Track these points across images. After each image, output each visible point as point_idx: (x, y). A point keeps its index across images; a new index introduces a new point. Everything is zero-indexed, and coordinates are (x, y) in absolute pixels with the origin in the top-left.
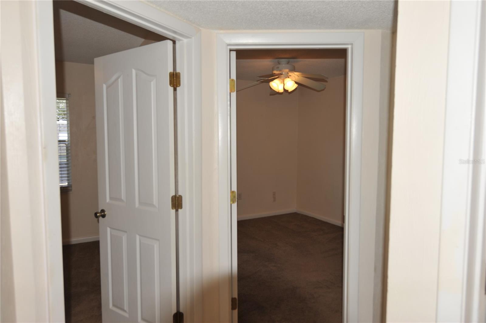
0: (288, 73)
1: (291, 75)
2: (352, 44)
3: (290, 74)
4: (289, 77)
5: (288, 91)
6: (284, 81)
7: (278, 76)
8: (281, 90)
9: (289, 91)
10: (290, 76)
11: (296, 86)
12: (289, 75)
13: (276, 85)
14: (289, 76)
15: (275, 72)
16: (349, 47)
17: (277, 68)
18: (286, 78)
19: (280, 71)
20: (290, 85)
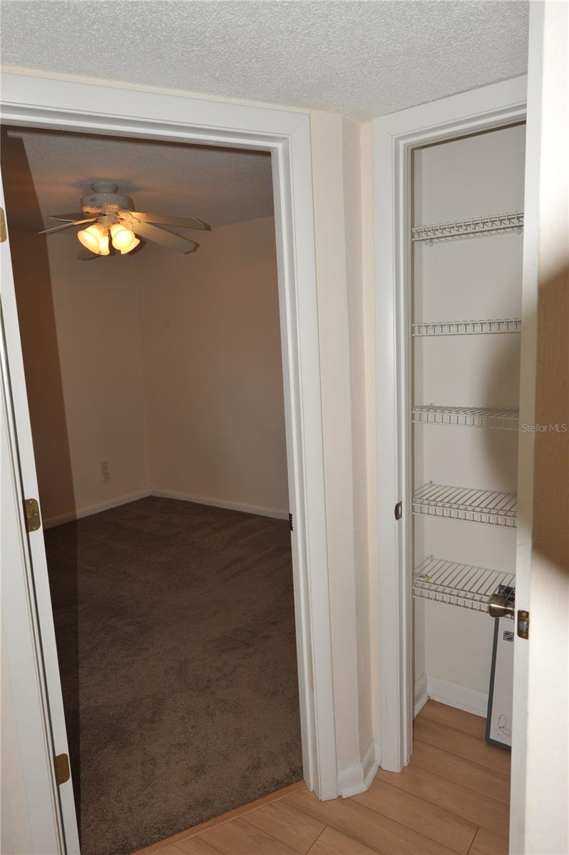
0: (117, 213)
1: (124, 218)
2: (283, 139)
3: (122, 215)
4: (119, 223)
5: (120, 251)
6: (109, 231)
7: (96, 220)
8: (105, 250)
9: (123, 253)
10: (122, 219)
11: (137, 242)
12: (118, 217)
13: (93, 239)
14: (119, 221)
15: (87, 209)
16: (279, 146)
17: (91, 200)
18: (114, 224)
19: (99, 207)
20: (125, 240)
